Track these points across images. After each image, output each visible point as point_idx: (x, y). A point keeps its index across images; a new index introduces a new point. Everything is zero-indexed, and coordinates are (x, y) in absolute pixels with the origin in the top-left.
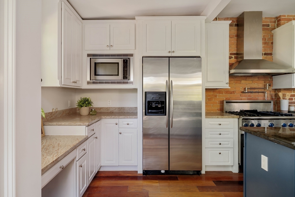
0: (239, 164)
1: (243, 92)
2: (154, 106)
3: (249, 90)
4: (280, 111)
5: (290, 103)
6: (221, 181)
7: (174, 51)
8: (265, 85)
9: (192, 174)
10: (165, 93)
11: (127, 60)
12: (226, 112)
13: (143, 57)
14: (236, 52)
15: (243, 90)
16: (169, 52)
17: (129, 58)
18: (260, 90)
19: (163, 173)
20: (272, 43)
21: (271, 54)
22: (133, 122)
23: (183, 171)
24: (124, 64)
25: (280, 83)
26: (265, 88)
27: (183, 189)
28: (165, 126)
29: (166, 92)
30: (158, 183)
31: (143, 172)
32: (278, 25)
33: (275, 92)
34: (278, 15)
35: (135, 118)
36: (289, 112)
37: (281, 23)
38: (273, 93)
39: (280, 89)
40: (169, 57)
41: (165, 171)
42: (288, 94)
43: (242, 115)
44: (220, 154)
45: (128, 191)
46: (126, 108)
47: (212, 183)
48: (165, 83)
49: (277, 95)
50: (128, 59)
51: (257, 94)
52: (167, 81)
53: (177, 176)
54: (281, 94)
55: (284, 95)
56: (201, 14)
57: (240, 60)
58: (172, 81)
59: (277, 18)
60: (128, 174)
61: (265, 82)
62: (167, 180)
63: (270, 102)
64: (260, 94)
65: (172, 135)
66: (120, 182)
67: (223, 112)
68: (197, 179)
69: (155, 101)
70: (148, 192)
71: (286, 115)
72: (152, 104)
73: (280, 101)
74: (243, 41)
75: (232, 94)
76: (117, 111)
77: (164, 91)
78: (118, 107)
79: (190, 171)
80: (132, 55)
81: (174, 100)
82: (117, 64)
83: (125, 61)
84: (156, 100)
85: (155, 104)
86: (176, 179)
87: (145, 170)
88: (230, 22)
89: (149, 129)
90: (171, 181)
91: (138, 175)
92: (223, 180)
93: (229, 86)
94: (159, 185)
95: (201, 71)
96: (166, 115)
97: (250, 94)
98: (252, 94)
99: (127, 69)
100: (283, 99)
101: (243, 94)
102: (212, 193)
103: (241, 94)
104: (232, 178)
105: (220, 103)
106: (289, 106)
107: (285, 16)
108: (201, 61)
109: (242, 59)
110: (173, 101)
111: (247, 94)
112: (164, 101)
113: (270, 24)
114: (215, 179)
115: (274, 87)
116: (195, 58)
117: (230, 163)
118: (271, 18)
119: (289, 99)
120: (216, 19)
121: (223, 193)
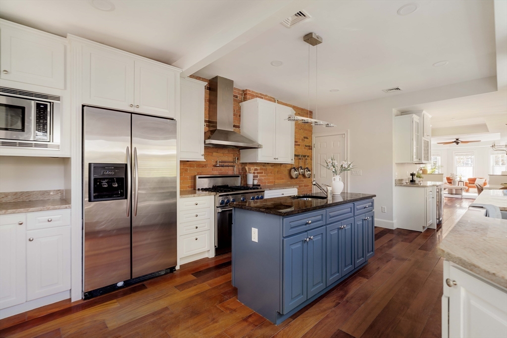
0: (215, 246)
1: (215, 166)
2: (105, 186)
3: (220, 164)
4: (247, 184)
5: (254, 177)
6: (200, 271)
7: (138, 106)
8: (234, 159)
9: (165, 274)
10: (124, 166)
11: (47, 105)
12: (199, 189)
13: (83, 106)
14: (208, 119)
15: (214, 164)
16: (132, 106)
17: (50, 102)
18: (230, 164)
19: (121, 287)
20: (240, 116)
21: (238, 127)
22: (60, 216)
23: (151, 274)
24: (40, 112)
25: (247, 157)
26: (234, 162)
27: (158, 297)
28: (125, 215)
29: (126, 165)
30: (118, 303)
31: (85, 295)
32: (245, 99)
33: (242, 165)
34: (245, 89)
35: (66, 208)
36: (254, 185)
37: (247, 97)
38: (240, 167)
39: (246, 163)
40: (132, 113)
41: (124, 282)
42: (253, 168)
43: (218, 191)
44: (197, 239)
45: (63, 337)
46: (35, 193)
47: (191, 277)
48: (125, 151)
49: (244, 169)
50: (49, 104)
51: (227, 168)
52: (128, 147)
53: (144, 283)
54: (247, 168)
55: (249, 169)
56: (173, 64)
57: (212, 129)
58: (135, 148)
59: (244, 91)
60: (50, 309)
61: (234, 156)
62: (131, 293)
63: (239, 176)
64: (230, 167)
65: (136, 227)
66: (38, 329)
67: (194, 189)
68: (172, 278)
69: (107, 179)
70: (104, 323)
71: (251, 189)
72: (102, 182)
73: (246, 175)
74: (216, 108)
75: (204, 168)
76: (10, 199)
77: (123, 162)
78: (12, 193)
79: (160, 271)
80: (58, 98)
81: (139, 176)
82: (21, 110)
83: (41, 106)
84: (110, 177)
85: (106, 182)
86: (143, 287)
87: (89, 290)
88: (206, 83)
89: (97, 223)
90: (137, 292)
91: (73, 305)
92: (202, 269)
93: (205, 159)
94: (119, 305)
95: (175, 138)
96: (126, 198)
97: (221, 168)
98: (223, 168)
99: (45, 122)
100: (249, 173)
101: (216, 168)
102: (195, 287)
103: (213, 167)
104: (208, 265)
105: (192, 179)
106: (253, 180)
107: (250, 91)
108: (176, 124)
109: (215, 129)
110: (139, 178)
111: (218, 168)
112: (124, 177)
113: (238, 96)
114: (193, 271)
115: (241, 161)
116: (168, 120)
117: (206, 248)
118: (239, 90)
119: (254, 173)
120: (191, 76)
121: (206, 283)
